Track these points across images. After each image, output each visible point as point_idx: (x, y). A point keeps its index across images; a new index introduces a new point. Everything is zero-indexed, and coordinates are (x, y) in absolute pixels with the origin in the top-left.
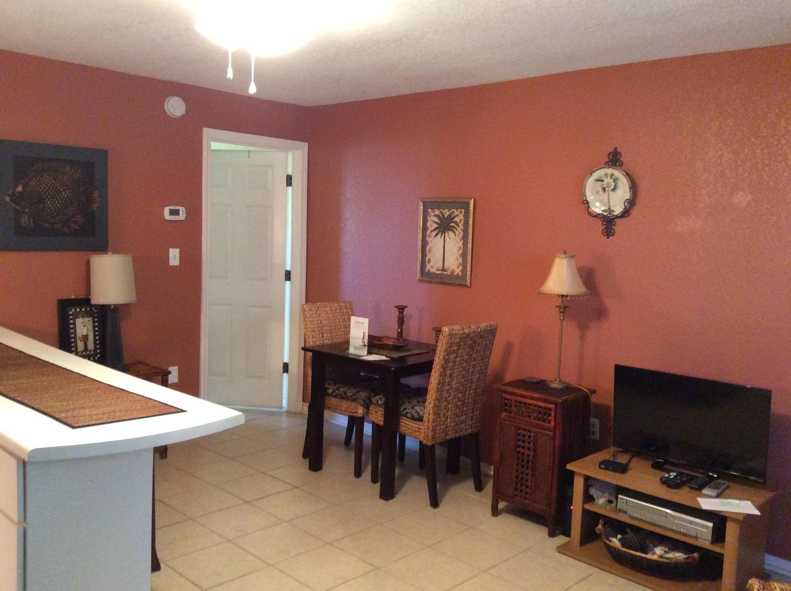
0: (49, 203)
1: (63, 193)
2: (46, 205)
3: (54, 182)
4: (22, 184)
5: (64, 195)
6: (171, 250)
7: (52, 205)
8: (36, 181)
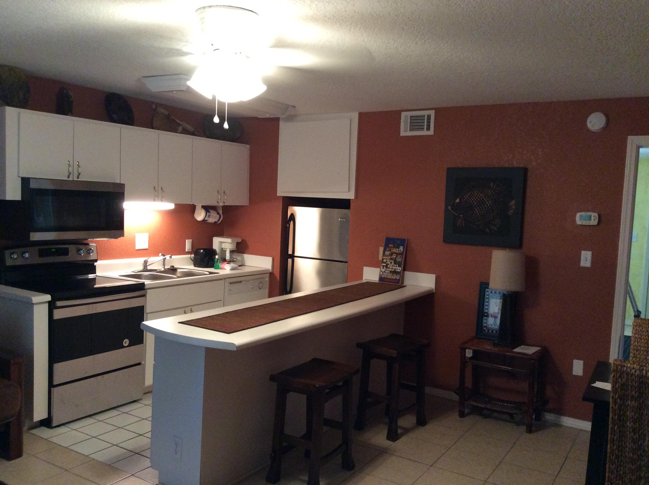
0: (476, 210)
1: (487, 203)
2: (474, 212)
3: (481, 195)
4: (459, 198)
5: (487, 205)
6: (583, 253)
7: (479, 212)
8: (469, 195)
